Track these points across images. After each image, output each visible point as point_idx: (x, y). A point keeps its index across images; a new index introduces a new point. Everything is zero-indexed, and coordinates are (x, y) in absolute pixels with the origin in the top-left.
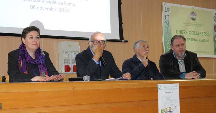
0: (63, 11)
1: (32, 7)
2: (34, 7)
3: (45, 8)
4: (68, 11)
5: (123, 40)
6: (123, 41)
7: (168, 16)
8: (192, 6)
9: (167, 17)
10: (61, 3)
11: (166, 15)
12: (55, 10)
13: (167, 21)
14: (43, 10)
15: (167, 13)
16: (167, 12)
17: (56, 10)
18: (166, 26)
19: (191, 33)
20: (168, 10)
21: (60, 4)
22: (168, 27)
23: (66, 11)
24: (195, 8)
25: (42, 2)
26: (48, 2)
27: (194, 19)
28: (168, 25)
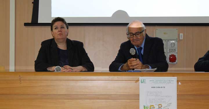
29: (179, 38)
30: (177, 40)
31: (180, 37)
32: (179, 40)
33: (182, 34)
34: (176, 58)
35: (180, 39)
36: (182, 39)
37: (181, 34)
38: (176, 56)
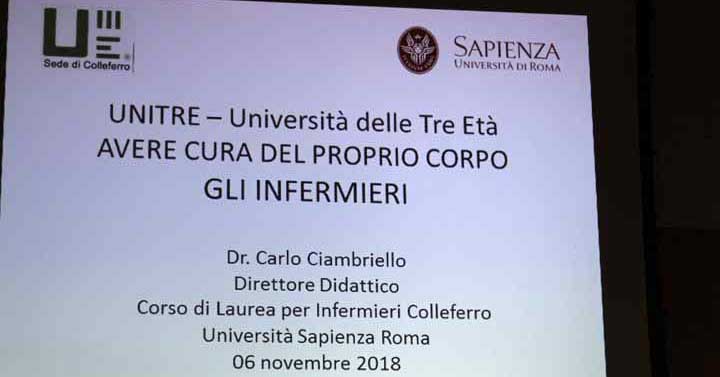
0: (373, 365)
1: (238, 364)
2: (246, 362)
3: (297, 364)
4: (396, 363)
10: (365, 338)
12: (339, 364)
14: (288, 368)
17: (345, 364)
21: (363, 340)
23: (388, 366)
25: (282, 339)
26: (308, 337)
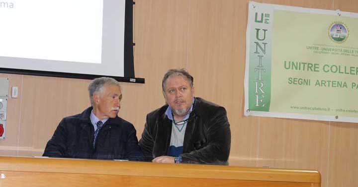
5: (134, 78)
6: (131, 80)
7: (265, 30)
8: (338, 11)
9: (261, 33)
11: (258, 30)
13: (260, 42)
15: (262, 26)
16: (261, 22)
18: (257, 52)
19: (329, 69)
20: (264, 18)
22: (261, 53)
24: (345, 14)
27: (340, 40)
28: (264, 51)
29: (11, 95)
30: (7, 98)
31: (13, 93)
32: (9, 98)
33: (17, 88)
34: (3, 129)
35: (13, 96)
36: (16, 96)
37: (14, 88)
38: (4, 127)
